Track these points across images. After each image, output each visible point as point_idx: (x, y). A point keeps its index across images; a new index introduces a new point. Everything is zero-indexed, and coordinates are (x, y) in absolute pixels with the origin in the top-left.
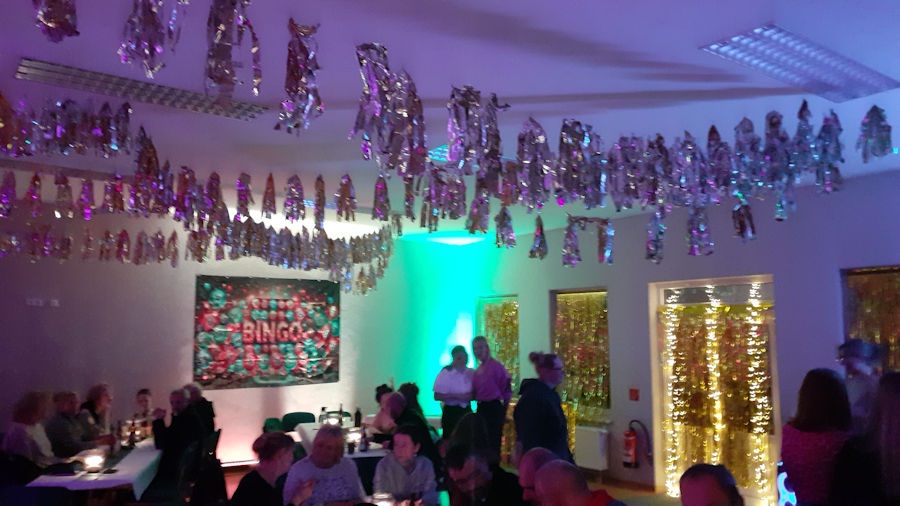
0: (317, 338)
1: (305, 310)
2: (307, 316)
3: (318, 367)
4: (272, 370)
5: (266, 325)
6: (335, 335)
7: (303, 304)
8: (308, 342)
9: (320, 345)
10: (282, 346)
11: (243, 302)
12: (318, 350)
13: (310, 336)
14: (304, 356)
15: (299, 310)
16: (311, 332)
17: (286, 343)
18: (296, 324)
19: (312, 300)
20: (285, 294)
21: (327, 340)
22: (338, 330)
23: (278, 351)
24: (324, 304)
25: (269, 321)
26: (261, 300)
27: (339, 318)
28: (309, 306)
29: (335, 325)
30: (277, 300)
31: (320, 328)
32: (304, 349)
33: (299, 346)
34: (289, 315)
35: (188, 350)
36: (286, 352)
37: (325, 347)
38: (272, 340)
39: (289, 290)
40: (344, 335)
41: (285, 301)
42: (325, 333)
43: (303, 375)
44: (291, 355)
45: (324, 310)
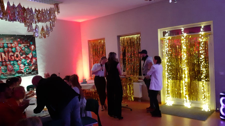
0: (27, 58)
1: (20, 47)
2: (22, 50)
3: (29, 70)
4: (8, 72)
5: (3, 54)
6: (34, 56)
7: (20, 45)
8: (23, 60)
9: (28, 61)
10: (12, 62)
12: (28, 63)
13: (24, 58)
14: (22, 65)
15: (18, 47)
16: (24, 56)
17: (14, 61)
18: (18, 53)
19: (23, 43)
20: (11, 41)
21: (32, 59)
22: (36, 55)
23: (11, 65)
24: (28, 45)
25: (4, 53)
27: (36, 50)
28: (22, 46)
29: (34, 53)
30: (8, 44)
31: (28, 54)
32: (21, 63)
33: (19, 62)
34: (13, 50)
36: (14, 65)
37: (31, 62)
38: (7, 60)
39: (12, 39)
40: (38, 57)
41: (11, 44)
42: (30, 56)
43: (22, 73)
44: (16, 66)
45: (29, 47)
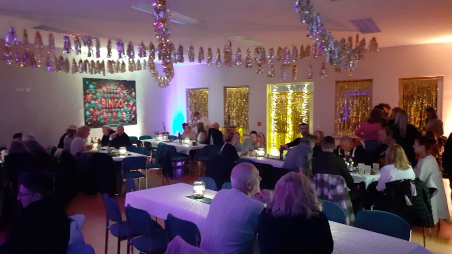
0: (129, 106)
1: (123, 93)
2: (125, 97)
3: (130, 118)
4: (113, 120)
5: (110, 100)
6: (135, 105)
7: (123, 91)
8: (125, 108)
9: (130, 109)
10: (116, 109)
11: (101, 90)
12: (129, 111)
13: (127, 105)
14: (124, 114)
15: (121, 94)
16: (126, 103)
17: (118, 108)
18: (121, 100)
19: (126, 89)
20: (116, 87)
21: (132, 107)
22: (136, 102)
23: (115, 112)
24: (130, 91)
25: (111, 98)
26: (107, 89)
27: (136, 97)
28: (125, 92)
29: (134, 100)
30: (113, 89)
31: (129, 101)
32: (124, 111)
33: (122, 109)
34: (118, 96)
35: (82, 111)
36: (118, 112)
37: (132, 110)
38: (113, 107)
39: (117, 85)
40: (138, 105)
41: (116, 89)
42: (131, 103)
43: (125, 122)
44: (120, 113)
45: (130, 94)
